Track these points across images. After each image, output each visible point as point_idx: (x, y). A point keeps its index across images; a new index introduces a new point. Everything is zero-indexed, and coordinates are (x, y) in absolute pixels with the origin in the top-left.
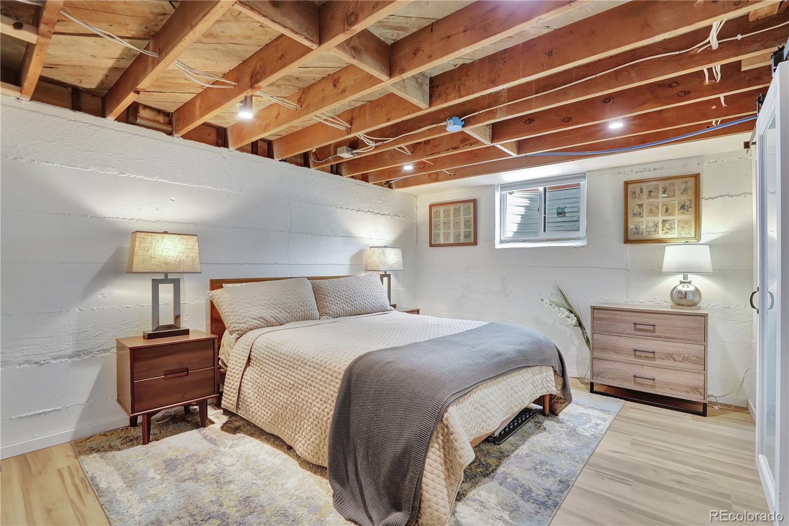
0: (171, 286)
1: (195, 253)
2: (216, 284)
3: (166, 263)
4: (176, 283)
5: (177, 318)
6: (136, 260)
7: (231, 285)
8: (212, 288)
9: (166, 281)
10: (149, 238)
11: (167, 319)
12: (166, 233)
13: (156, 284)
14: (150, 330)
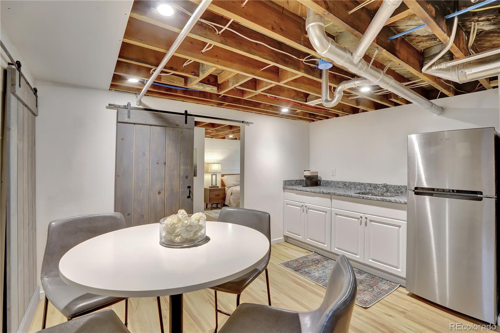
0: (215, 176)
1: (220, 168)
2: (223, 176)
3: (215, 171)
4: (216, 175)
5: (216, 184)
6: (209, 170)
7: (226, 176)
8: (222, 177)
9: (214, 175)
10: (211, 165)
11: (214, 184)
12: (214, 163)
13: (212, 175)
14: (211, 186)
